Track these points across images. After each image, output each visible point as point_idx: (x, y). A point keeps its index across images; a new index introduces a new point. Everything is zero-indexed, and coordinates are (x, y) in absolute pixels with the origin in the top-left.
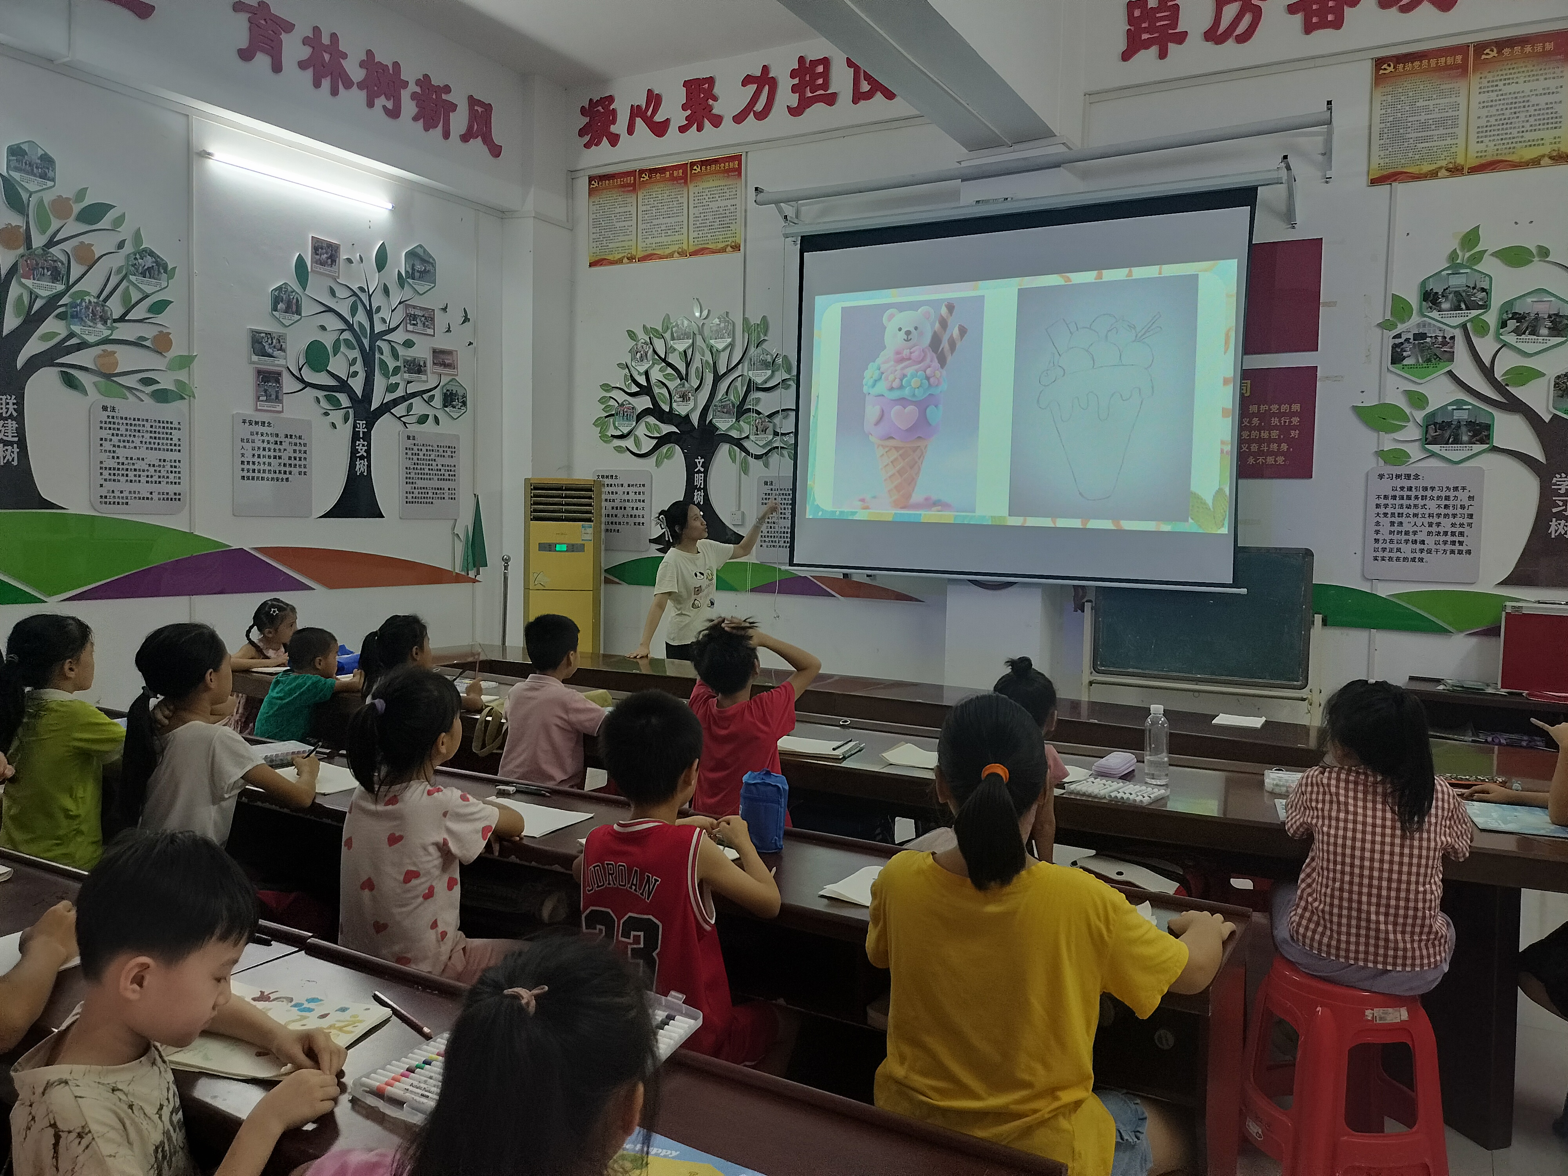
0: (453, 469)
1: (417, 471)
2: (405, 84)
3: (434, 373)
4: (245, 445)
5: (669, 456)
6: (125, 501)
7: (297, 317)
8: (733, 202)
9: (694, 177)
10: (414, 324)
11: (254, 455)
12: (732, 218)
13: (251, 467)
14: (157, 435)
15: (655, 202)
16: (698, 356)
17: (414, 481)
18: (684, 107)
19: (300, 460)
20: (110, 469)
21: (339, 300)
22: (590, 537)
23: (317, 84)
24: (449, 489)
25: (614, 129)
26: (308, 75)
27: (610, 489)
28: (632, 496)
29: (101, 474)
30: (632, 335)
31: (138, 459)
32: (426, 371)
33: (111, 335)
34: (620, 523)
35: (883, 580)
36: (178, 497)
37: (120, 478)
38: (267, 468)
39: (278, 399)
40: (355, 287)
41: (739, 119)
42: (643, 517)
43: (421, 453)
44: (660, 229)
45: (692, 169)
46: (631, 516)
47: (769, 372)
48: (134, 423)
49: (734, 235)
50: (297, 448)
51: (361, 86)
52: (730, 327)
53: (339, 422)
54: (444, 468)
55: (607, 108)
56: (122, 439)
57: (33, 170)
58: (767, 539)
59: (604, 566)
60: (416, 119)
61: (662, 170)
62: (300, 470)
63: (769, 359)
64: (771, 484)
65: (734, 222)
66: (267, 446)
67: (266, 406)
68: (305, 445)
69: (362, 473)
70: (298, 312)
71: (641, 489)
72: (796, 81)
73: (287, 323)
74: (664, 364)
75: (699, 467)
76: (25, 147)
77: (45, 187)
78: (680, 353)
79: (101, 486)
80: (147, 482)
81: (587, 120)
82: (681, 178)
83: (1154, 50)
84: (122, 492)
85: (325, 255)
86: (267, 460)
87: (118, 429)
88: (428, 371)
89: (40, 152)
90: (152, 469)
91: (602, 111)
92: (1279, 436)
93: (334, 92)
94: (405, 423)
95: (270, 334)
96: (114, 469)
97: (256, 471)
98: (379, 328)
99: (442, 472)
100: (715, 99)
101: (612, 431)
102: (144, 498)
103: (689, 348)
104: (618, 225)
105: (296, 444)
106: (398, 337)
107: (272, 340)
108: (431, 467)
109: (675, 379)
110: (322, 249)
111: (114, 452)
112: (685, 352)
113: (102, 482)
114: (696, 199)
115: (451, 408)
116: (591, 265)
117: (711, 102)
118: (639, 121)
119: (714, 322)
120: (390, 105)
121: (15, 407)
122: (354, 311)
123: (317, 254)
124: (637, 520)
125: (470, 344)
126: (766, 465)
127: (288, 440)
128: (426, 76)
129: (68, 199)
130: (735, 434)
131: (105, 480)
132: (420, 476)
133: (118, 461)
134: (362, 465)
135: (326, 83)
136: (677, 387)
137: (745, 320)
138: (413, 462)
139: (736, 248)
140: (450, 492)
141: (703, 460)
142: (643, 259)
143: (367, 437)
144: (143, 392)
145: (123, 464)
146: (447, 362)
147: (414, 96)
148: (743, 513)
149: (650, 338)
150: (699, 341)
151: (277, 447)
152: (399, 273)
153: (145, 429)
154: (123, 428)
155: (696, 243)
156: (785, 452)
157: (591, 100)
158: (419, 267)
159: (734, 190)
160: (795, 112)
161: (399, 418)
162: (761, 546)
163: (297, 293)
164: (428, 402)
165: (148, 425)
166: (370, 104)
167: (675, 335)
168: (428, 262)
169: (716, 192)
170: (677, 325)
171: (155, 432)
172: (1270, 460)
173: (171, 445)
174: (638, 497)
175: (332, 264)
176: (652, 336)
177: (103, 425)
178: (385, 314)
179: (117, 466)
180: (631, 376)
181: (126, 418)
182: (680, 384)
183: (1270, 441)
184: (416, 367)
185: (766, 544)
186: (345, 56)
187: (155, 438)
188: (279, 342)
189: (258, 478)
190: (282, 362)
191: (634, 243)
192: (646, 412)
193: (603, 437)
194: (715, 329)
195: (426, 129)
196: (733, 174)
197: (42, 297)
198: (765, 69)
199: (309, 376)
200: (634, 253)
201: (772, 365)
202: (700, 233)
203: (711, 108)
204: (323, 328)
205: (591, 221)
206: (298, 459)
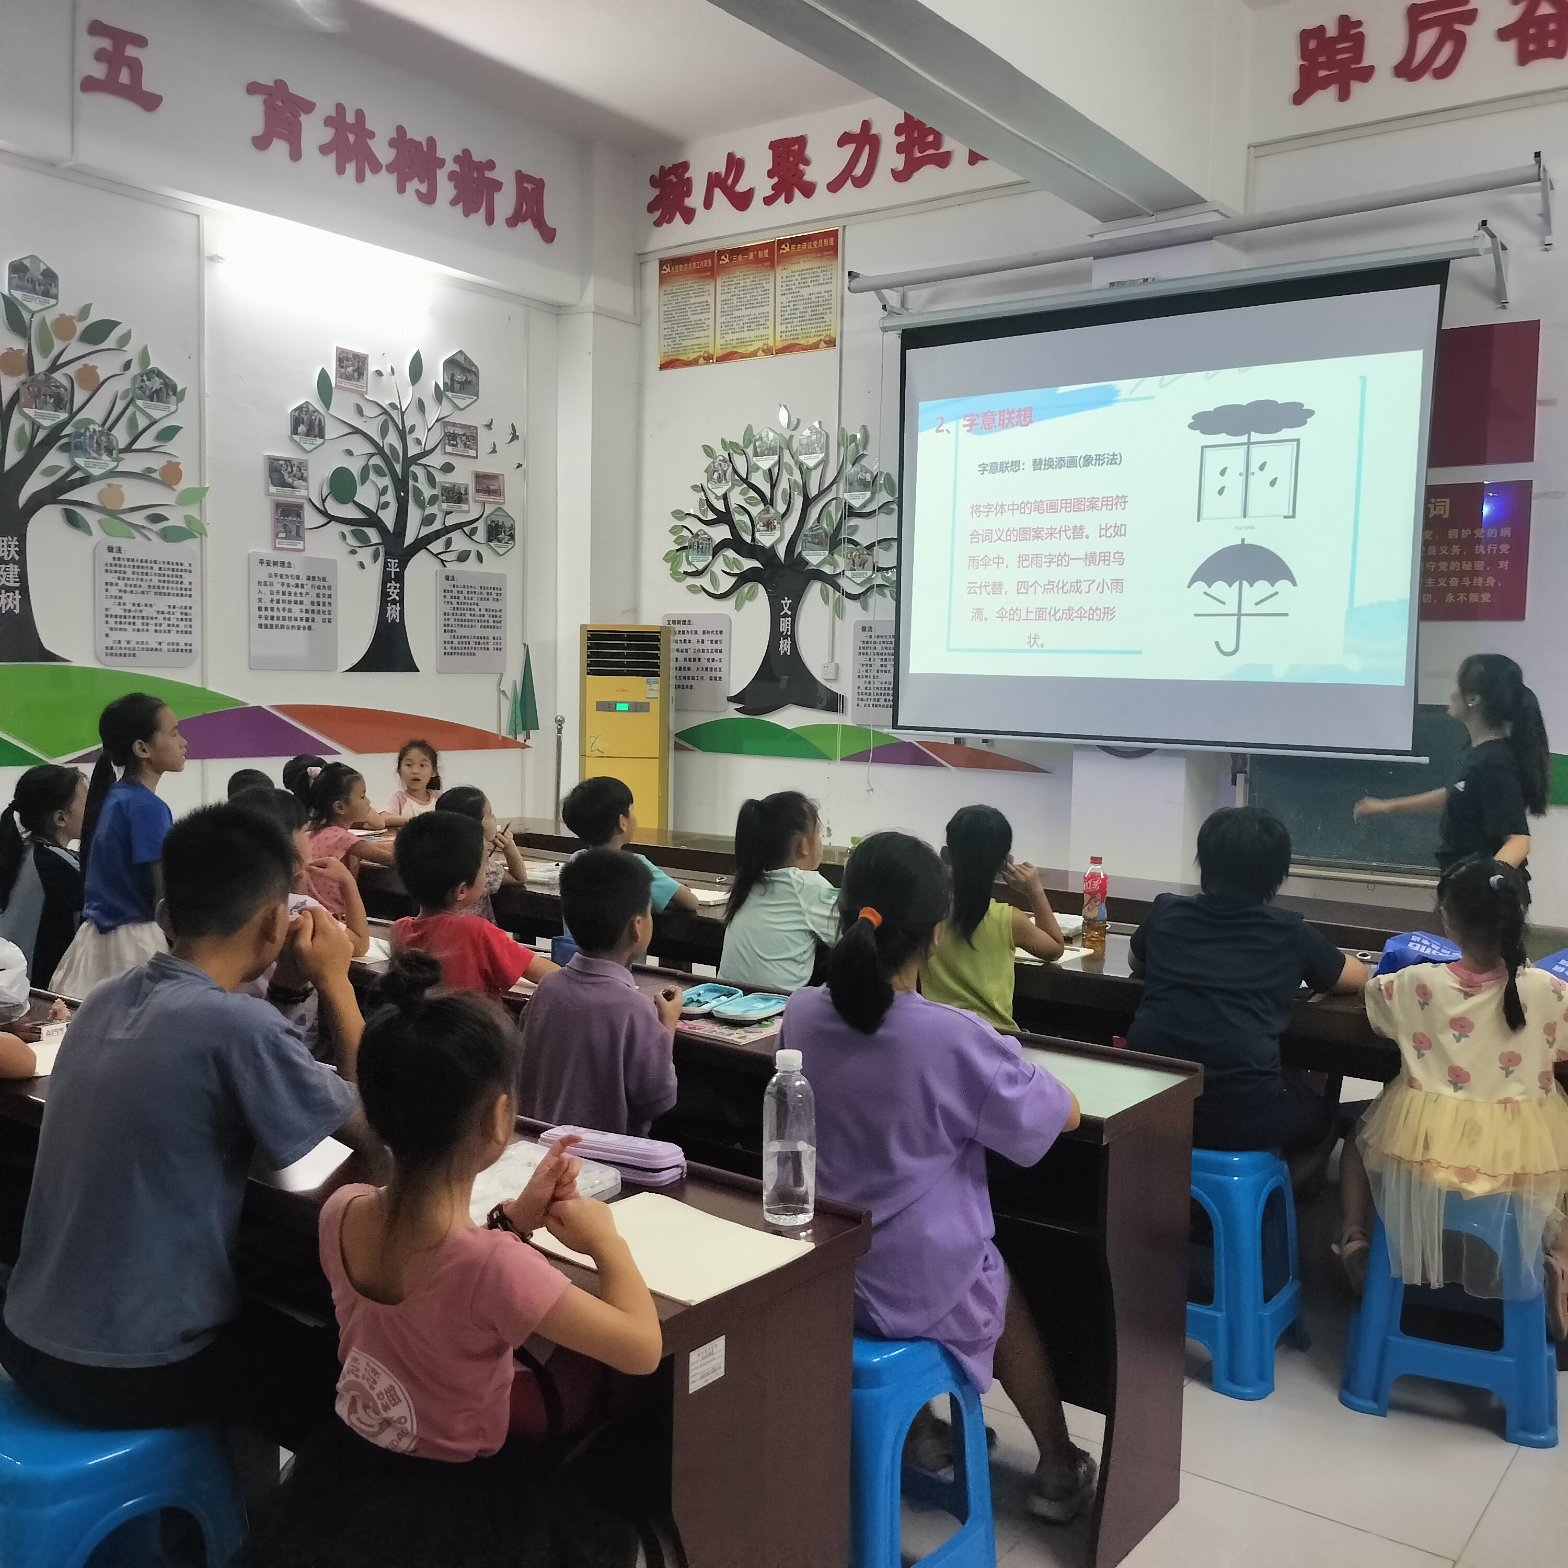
0: (498, 614)
1: (457, 617)
2: (441, 164)
3: (477, 501)
4: (263, 588)
5: (752, 596)
6: (132, 652)
7: (319, 441)
8: (827, 287)
9: (784, 258)
10: (453, 445)
11: (272, 600)
12: (827, 307)
13: (269, 613)
14: (166, 578)
15: (736, 290)
16: (785, 476)
17: (453, 628)
18: (771, 174)
19: (324, 605)
20: (116, 616)
21: (367, 419)
22: (656, 694)
23: (341, 170)
24: (494, 638)
25: (689, 202)
26: (331, 160)
27: (682, 637)
28: (707, 645)
29: (107, 622)
30: (708, 450)
31: (146, 605)
32: (467, 499)
33: (117, 467)
34: (693, 678)
35: (1003, 746)
36: (188, 648)
37: (127, 626)
38: (287, 614)
39: (299, 536)
40: (385, 404)
41: (834, 186)
42: (720, 670)
43: (462, 596)
44: (741, 323)
45: (779, 248)
46: (707, 669)
47: (868, 494)
48: (141, 564)
49: (829, 328)
50: (321, 592)
51: (390, 168)
52: (823, 440)
53: (367, 560)
54: (488, 613)
55: (680, 177)
56: (129, 583)
57: (35, 287)
58: (865, 697)
59: (674, 728)
60: (453, 203)
61: (744, 251)
62: (325, 616)
63: (869, 478)
64: (871, 629)
65: (828, 311)
66: (287, 590)
67: (285, 544)
68: (330, 588)
69: (393, 620)
70: (321, 435)
71: (718, 637)
72: (902, 139)
73: (308, 447)
74: (745, 486)
75: (786, 610)
76: (27, 263)
77: (47, 305)
78: (764, 472)
79: (107, 635)
80: (156, 631)
81: (657, 192)
82: (766, 260)
83: (1332, 92)
84: (128, 642)
85: (351, 368)
86: (287, 606)
87: (125, 572)
88: (471, 500)
89: (43, 267)
90: (161, 617)
91: (675, 180)
92: (1485, 567)
93: (360, 178)
94: (442, 561)
95: (289, 461)
96: (121, 617)
97: (275, 618)
98: (413, 451)
99: (486, 618)
100: (807, 163)
101: (685, 568)
102: (152, 649)
103: (774, 466)
104: (693, 318)
105: (319, 588)
106: (436, 460)
107: (292, 468)
108: (472, 612)
109: (759, 504)
110: (347, 360)
111: (120, 598)
112: (770, 470)
113: (108, 631)
114: (784, 284)
115: (497, 543)
116: (663, 367)
117: (802, 167)
118: (718, 194)
119: (803, 434)
120: (423, 188)
121: (17, 549)
122: (384, 432)
123: (342, 367)
124: (714, 674)
125: (520, 466)
126: (865, 607)
127: (311, 582)
128: (466, 152)
129: (71, 318)
130: (827, 569)
131: (111, 629)
132: (460, 623)
133: (124, 607)
134: (393, 611)
135: (351, 168)
136: (760, 513)
137: (841, 431)
138: (453, 606)
139: (831, 343)
140: (496, 641)
141: (790, 601)
142: (721, 359)
143: (400, 578)
144: (152, 530)
145: (130, 611)
146: (492, 488)
147: (452, 176)
148: (837, 666)
149: (729, 454)
150: (787, 458)
151: (299, 590)
152: (437, 385)
153: (153, 571)
154: (129, 571)
155: (784, 337)
156: (887, 592)
157: (662, 168)
158: (459, 377)
159: (829, 273)
160: (901, 176)
161: (436, 555)
162: (858, 705)
163: (319, 413)
164: (470, 536)
165: (156, 567)
166: (401, 189)
167: (758, 450)
168: (470, 371)
169: (807, 276)
170: (761, 439)
171: (164, 575)
172: (1474, 598)
173: (181, 589)
174: (714, 646)
175: (359, 378)
176: (731, 452)
177: (109, 568)
178: (420, 434)
179: (123, 614)
180: (707, 500)
181: (133, 560)
182: (763, 511)
183: (1473, 574)
184: (455, 496)
185: (864, 702)
186: (372, 135)
187: (164, 581)
188: (300, 470)
189: (277, 626)
190: (303, 493)
191: (711, 340)
192: (724, 544)
193: (677, 576)
194: (805, 442)
195: (467, 214)
196: (827, 253)
197: (45, 428)
198: (866, 125)
199: (334, 508)
200: (711, 352)
201: (869, 485)
202: (789, 325)
203: (802, 174)
204: (349, 453)
205: (662, 314)
206: (321, 604)
